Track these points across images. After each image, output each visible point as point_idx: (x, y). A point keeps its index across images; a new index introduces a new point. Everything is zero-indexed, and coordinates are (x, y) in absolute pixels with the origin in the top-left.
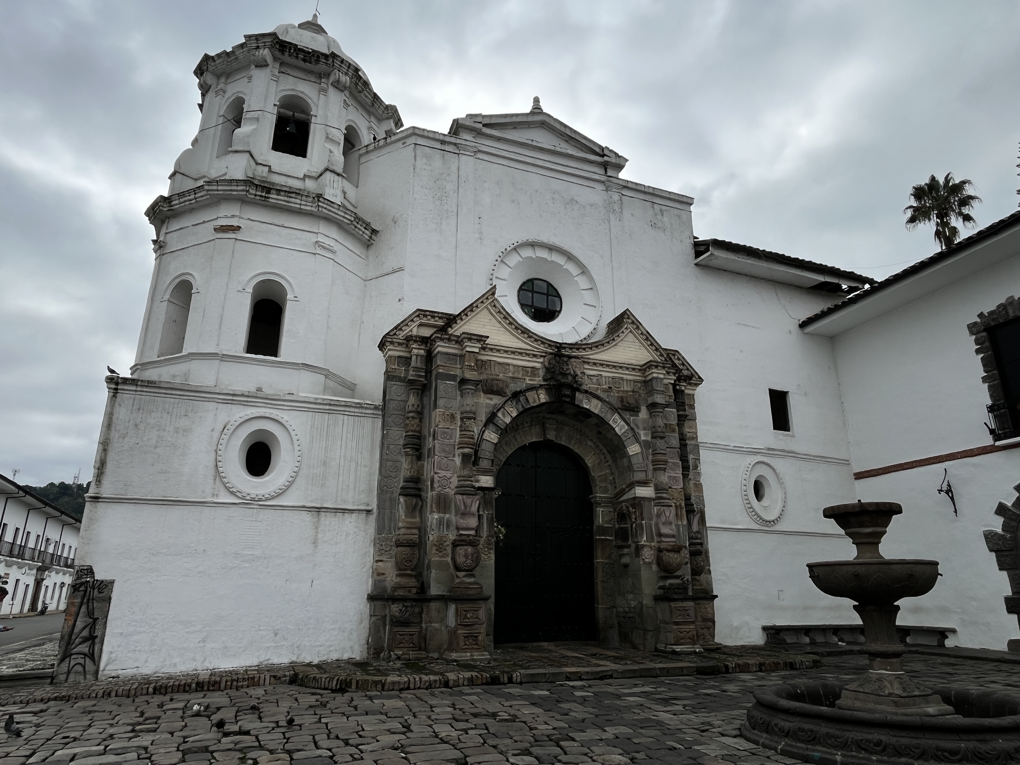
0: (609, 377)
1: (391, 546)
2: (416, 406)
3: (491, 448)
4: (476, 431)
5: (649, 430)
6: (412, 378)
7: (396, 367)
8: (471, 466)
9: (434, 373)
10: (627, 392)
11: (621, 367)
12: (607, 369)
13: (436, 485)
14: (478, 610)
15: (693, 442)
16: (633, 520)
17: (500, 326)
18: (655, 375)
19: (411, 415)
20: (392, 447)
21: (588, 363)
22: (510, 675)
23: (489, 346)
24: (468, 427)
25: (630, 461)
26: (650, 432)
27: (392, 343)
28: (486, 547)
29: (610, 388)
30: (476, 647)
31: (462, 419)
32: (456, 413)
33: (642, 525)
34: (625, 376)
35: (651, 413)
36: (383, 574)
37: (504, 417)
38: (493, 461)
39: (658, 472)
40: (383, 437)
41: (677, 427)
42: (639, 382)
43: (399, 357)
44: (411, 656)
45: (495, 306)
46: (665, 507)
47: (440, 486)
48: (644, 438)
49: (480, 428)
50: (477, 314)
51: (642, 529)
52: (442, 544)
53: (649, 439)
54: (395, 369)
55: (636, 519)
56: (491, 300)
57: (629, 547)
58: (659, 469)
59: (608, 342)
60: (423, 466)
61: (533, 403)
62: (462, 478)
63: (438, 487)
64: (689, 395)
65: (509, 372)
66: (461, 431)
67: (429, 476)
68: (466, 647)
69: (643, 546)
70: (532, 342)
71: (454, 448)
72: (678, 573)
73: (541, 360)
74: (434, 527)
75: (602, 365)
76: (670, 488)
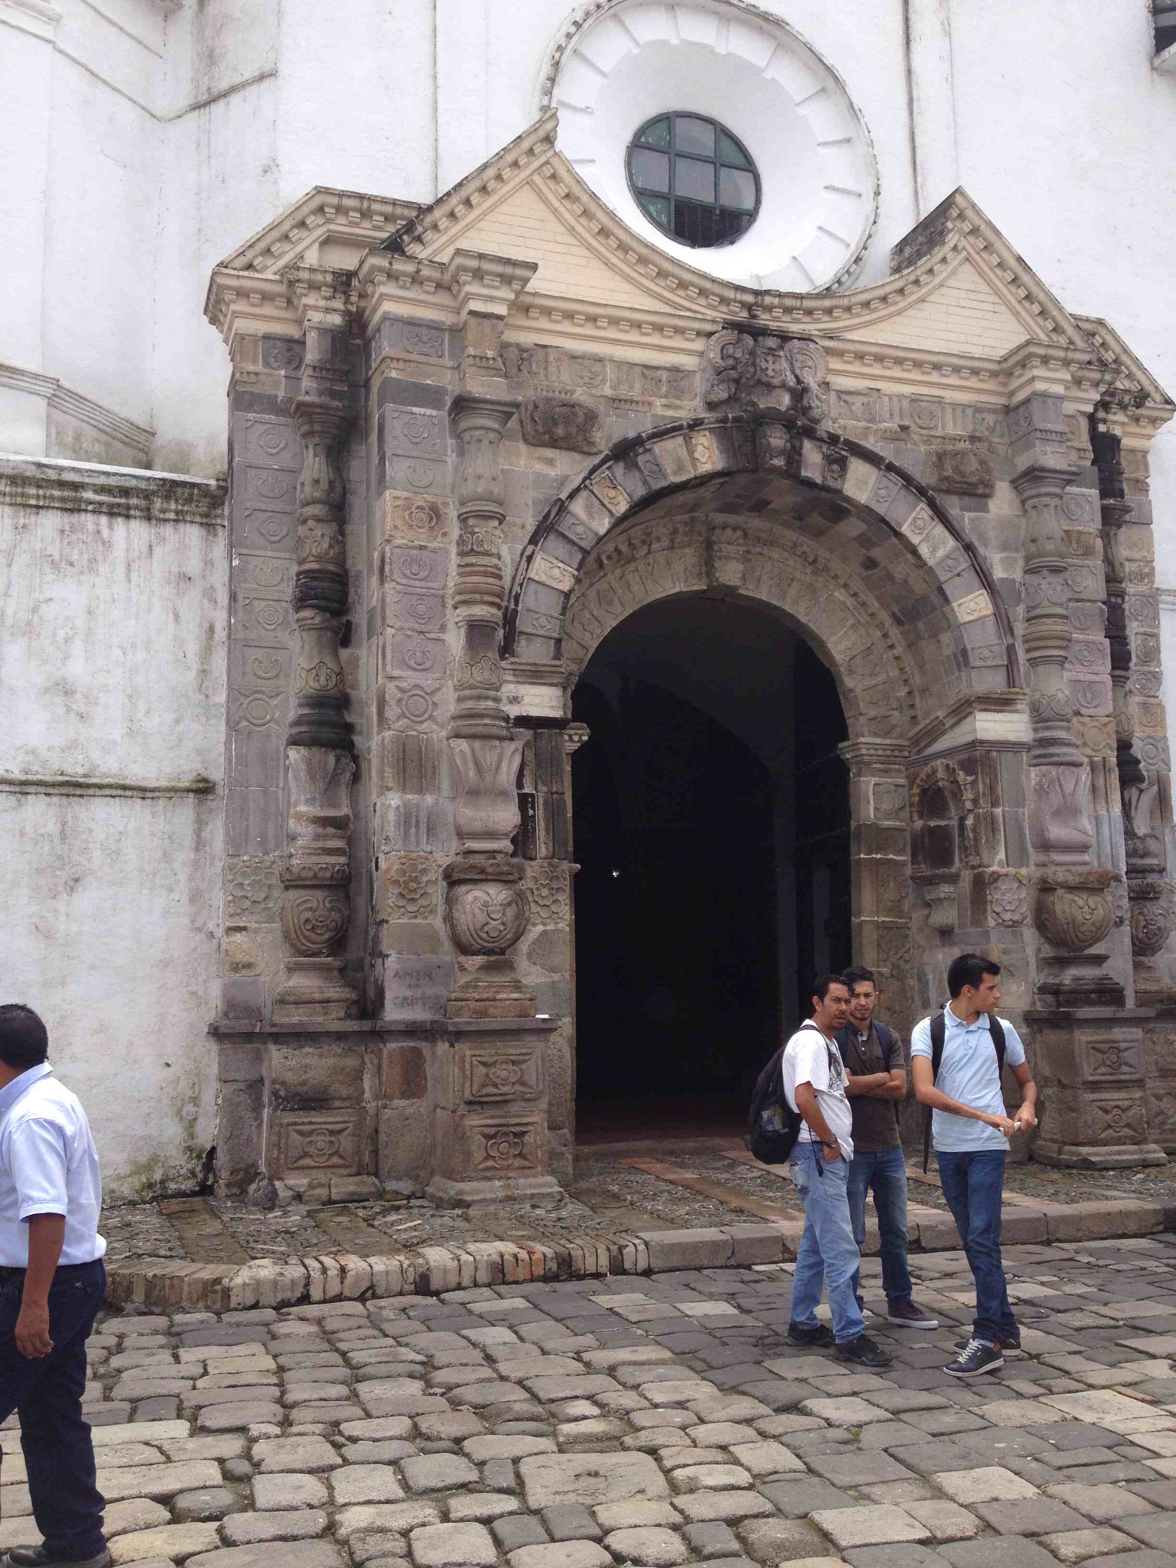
0: (901, 397)
1: (270, 887)
2: (324, 485)
3: (551, 606)
4: (505, 551)
5: (1017, 550)
6: (307, 398)
7: (259, 367)
8: (494, 655)
9: (376, 384)
10: (956, 439)
11: (937, 367)
12: (896, 372)
13: (391, 713)
14: (525, 1061)
15: (1142, 588)
16: (968, 805)
17: (573, 241)
18: (1040, 386)
19: (311, 510)
20: (259, 605)
21: (840, 354)
22: (614, 1248)
23: (539, 301)
24: (481, 543)
25: (959, 640)
26: (1019, 557)
27: (242, 294)
28: (544, 886)
29: (904, 428)
30: (518, 1162)
31: (463, 519)
32: (446, 504)
33: (992, 821)
34: (949, 395)
35: (1023, 502)
36: (248, 966)
37: (590, 515)
38: (558, 641)
39: (1041, 669)
40: (233, 575)
41: (1099, 541)
42: (989, 411)
43: (267, 337)
44: (334, 1191)
45: (554, 176)
46: (1062, 768)
47: (403, 715)
48: (1005, 576)
49: (521, 547)
50: (501, 201)
51: (994, 830)
52: (415, 880)
53: (1018, 575)
54: (256, 374)
55: (975, 801)
56: (543, 159)
57: (954, 879)
58: (1047, 660)
59: (901, 291)
60: (355, 661)
61: (676, 473)
62: (467, 692)
63: (398, 718)
64: (1133, 451)
65: (604, 381)
66: (461, 554)
67: (374, 688)
68: (490, 1163)
69: (996, 877)
70: (672, 290)
71: (444, 606)
72: (1097, 949)
73: (699, 345)
74: (391, 830)
75: (879, 359)
76: (1078, 713)
